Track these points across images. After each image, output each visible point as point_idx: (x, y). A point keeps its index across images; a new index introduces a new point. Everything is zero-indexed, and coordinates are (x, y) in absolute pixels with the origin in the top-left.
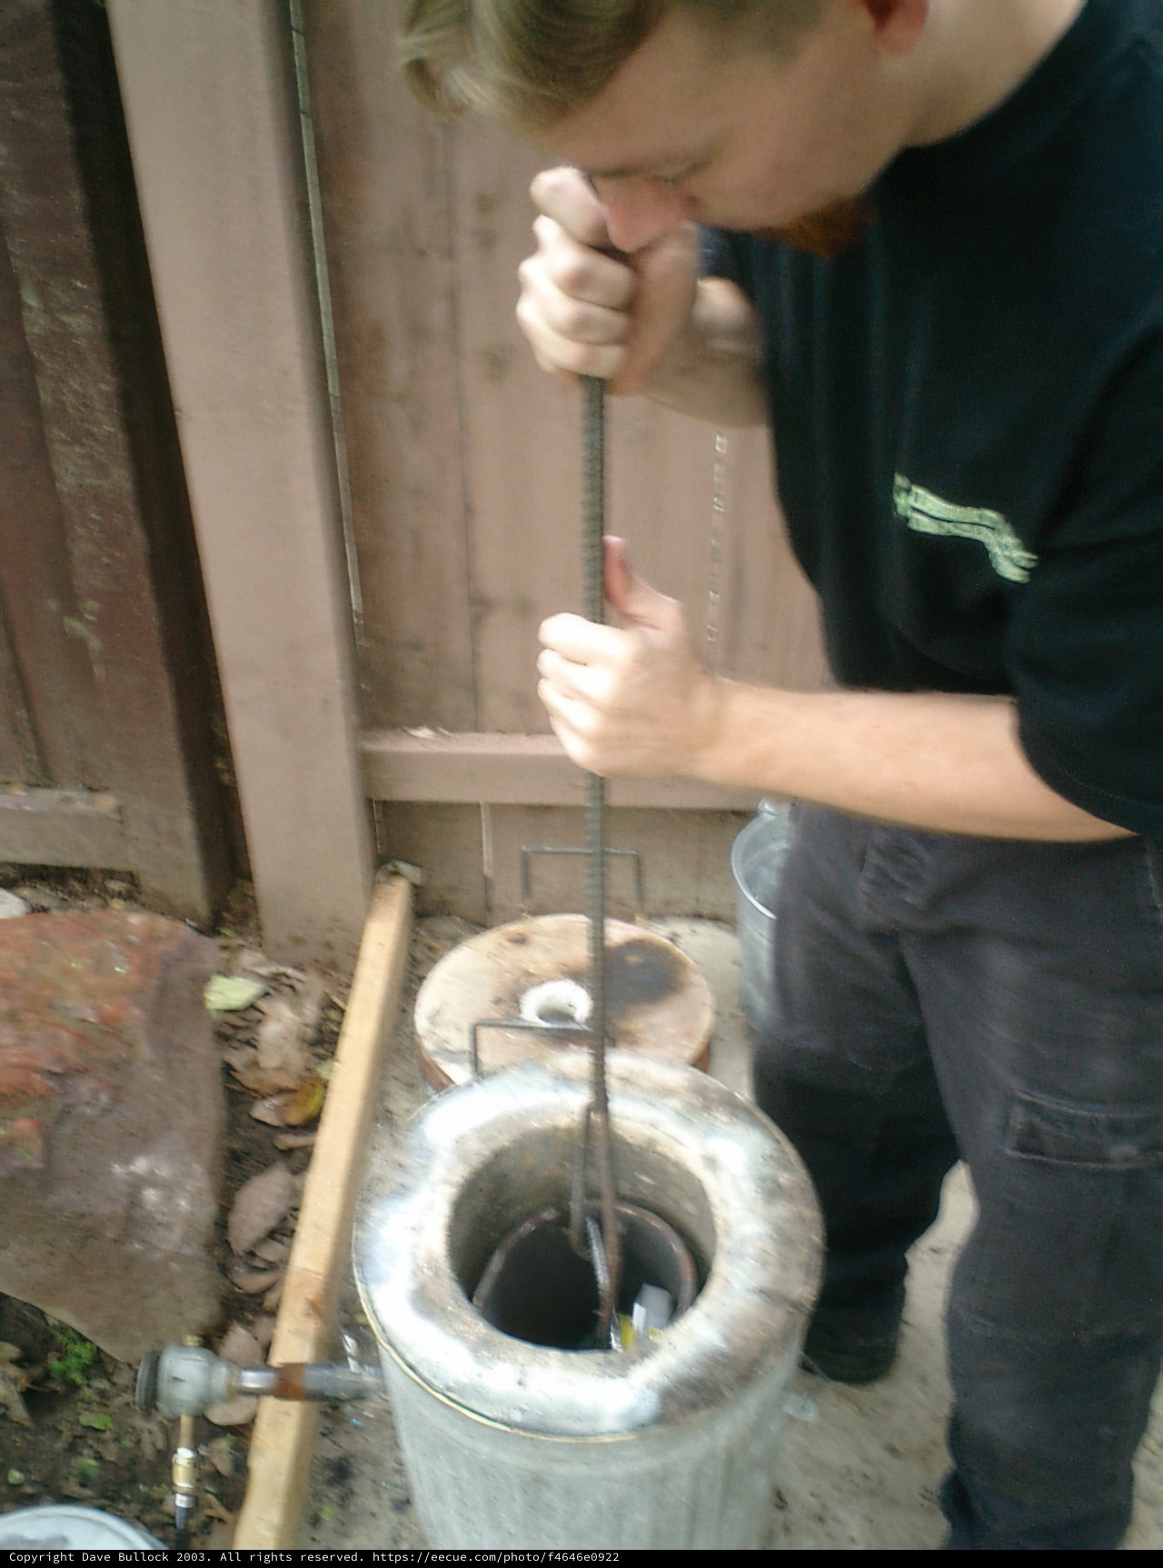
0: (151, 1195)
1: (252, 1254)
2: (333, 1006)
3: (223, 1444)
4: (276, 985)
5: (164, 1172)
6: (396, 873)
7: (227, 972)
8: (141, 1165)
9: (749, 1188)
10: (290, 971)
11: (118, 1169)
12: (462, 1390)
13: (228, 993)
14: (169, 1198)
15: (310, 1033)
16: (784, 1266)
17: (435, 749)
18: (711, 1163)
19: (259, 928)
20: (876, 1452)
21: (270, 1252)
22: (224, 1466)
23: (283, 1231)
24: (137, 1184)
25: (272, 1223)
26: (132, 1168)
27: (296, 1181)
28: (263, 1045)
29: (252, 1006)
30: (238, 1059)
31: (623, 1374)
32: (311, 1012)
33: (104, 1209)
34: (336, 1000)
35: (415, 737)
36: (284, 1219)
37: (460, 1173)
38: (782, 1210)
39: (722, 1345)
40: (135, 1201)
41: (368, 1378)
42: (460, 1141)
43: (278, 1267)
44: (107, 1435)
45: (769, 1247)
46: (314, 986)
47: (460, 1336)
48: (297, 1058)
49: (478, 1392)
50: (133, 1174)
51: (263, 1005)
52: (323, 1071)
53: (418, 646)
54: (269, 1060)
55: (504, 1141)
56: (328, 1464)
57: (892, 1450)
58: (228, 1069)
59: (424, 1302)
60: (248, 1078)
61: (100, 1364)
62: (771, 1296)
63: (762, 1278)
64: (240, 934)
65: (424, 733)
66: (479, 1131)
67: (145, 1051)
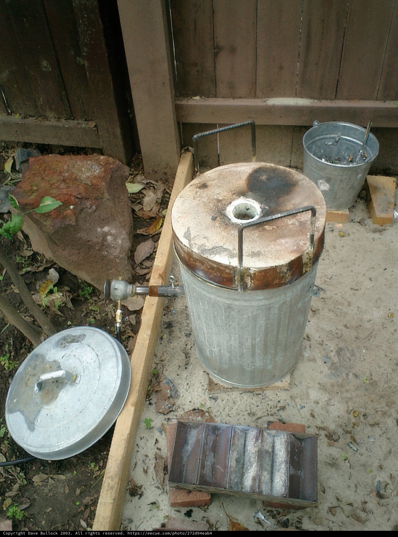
0: (109, 238)
1: (141, 264)
2: (167, 193)
3: (133, 316)
4: (148, 186)
5: (113, 231)
6: (187, 150)
7: (132, 182)
8: (106, 229)
10: (153, 182)
11: (99, 229)
13: (133, 188)
14: (115, 239)
15: (160, 201)
17: (200, 103)
19: (143, 168)
20: (341, 327)
21: (147, 264)
22: (134, 322)
23: (151, 257)
24: (105, 235)
25: (148, 255)
26: (103, 230)
27: (156, 243)
28: (145, 204)
29: (140, 192)
30: (137, 208)
32: (160, 195)
33: (95, 240)
34: (168, 191)
35: (194, 100)
36: (151, 255)
40: (104, 239)
41: (178, 290)
43: (150, 268)
44: (98, 312)
46: (161, 187)
48: (155, 209)
50: (104, 232)
51: (144, 191)
52: (164, 212)
53: (196, 65)
54: (146, 208)
56: (165, 323)
57: (346, 326)
58: (133, 211)
60: (140, 214)
61: (95, 292)
64: (136, 170)
65: (198, 98)
67: (106, 195)
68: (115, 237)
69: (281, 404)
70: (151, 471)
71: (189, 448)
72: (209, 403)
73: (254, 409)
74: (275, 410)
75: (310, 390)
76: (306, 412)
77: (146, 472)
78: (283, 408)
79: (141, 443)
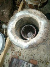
9: (43, 27)
12: (13, 41)
16: (44, 35)
18: (40, 23)
26: (3, 11)
31: (26, 43)
37: (18, 20)
38: (46, 29)
39: (36, 42)
40: (3, 13)
42: (19, 16)
45: (43, 33)
47: (14, 36)
49: (14, 41)
54: (18, 2)
55: (22, 17)
59: (12, 32)
60: (16, 3)
62: (42, 38)
63: (41, 36)
66: (20, 16)
68: (6, 12)
69: (34, 54)
70: (7, 63)
71: (14, 62)
72: (21, 50)
73: (29, 54)
74: (33, 55)
75: (41, 52)
76: (39, 56)
77: (6, 63)
78: (34, 55)
79: (6, 57)
